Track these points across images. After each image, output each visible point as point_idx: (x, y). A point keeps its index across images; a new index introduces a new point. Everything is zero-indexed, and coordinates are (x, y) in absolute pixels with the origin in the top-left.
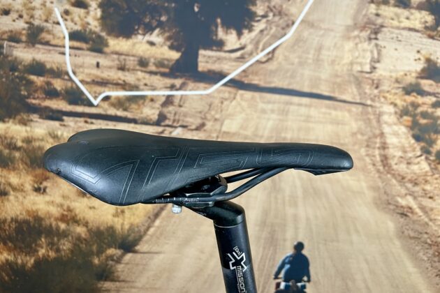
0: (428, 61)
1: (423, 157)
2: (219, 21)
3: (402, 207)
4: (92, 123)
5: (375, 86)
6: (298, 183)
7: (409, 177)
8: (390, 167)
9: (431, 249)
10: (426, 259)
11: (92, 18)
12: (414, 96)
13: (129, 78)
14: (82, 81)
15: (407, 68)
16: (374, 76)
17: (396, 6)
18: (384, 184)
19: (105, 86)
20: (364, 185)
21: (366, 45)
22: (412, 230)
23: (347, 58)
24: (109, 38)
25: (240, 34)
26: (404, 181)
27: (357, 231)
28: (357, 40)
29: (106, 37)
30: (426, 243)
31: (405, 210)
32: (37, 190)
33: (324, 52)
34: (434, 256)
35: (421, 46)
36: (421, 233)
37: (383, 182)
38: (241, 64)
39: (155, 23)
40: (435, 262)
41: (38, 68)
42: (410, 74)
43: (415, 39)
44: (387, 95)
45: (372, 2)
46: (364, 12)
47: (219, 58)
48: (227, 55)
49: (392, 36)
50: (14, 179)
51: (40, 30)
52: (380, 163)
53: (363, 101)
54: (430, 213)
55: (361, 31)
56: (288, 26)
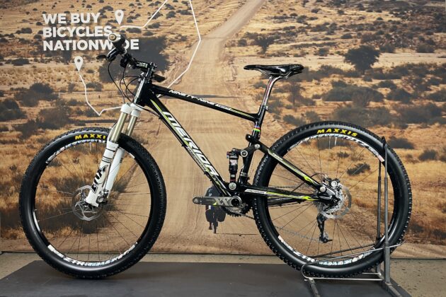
1: (276, 121)
4: (98, 125)
5: (238, 87)
6: (207, 144)
11: (96, 77)
12: (260, 89)
13: (114, 101)
14: (92, 106)
16: (236, 82)
17: (238, 46)
19: (103, 106)
21: (228, 67)
23: (220, 75)
24: (104, 84)
25: (163, 73)
28: (223, 66)
29: (102, 84)
32: (75, 162)
33: (207, 74)
41: (74, 102)
42: (256, 78)
43: (254, 60)
44: (246, 91)
45: (226, 46)
46: (223, 52)
49: (240, 60)
50: (64, 157)
51: (74, 85)
53: (233, 96)
55: (224, 61)
56: (186, 65)
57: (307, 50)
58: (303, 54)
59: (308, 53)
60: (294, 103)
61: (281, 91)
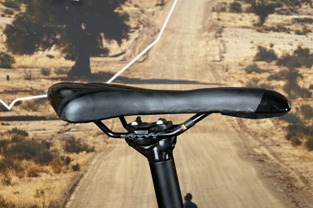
0: (260, 48)
2: (102, 34)
3: (259, 155)
4: (8, 124)
5: (225, 70)
7: (260, 132)
8: (246, 127)
9: (285, 183)
10: (282, 191)
12: (254, 74)
13: (36, 85)
15: (246, 55)
16: (224, 63)
17: (231, 12)
18: (244, 140)
19: (16, 94)
20: (229, 143)
21: (214, 42)
22: (269, 171)
23: (202, 53)
24: (15, 56)
25: (120, 43)
26: (257, 136)
27: (229, 178)
28: (207, 39)
29: (12, 56)
30: (280, 179)
31: (262, 157)
33: (185, 50)
34: (288, 187)
35: (253, 38)
36: (276, 172)
37: (242, 139)
38: (124, 65)
39: (51, 41)
40: (289, 192)
42: (249, 59)
43: (248, 34)
44: (235, 75)
45: (214, 10)
46: (209, 19)
47: (106, 63)
48: (112, 59)
49: (231, 33)
52: (238, 125)
53: (218, 82)
54: (279, 157)
55: (209, 32)
56: (155, 33)
57: (310, 26)
58: (306, 32)
59: (310, 31)
60: (290, 95)
61: (276, 77)
